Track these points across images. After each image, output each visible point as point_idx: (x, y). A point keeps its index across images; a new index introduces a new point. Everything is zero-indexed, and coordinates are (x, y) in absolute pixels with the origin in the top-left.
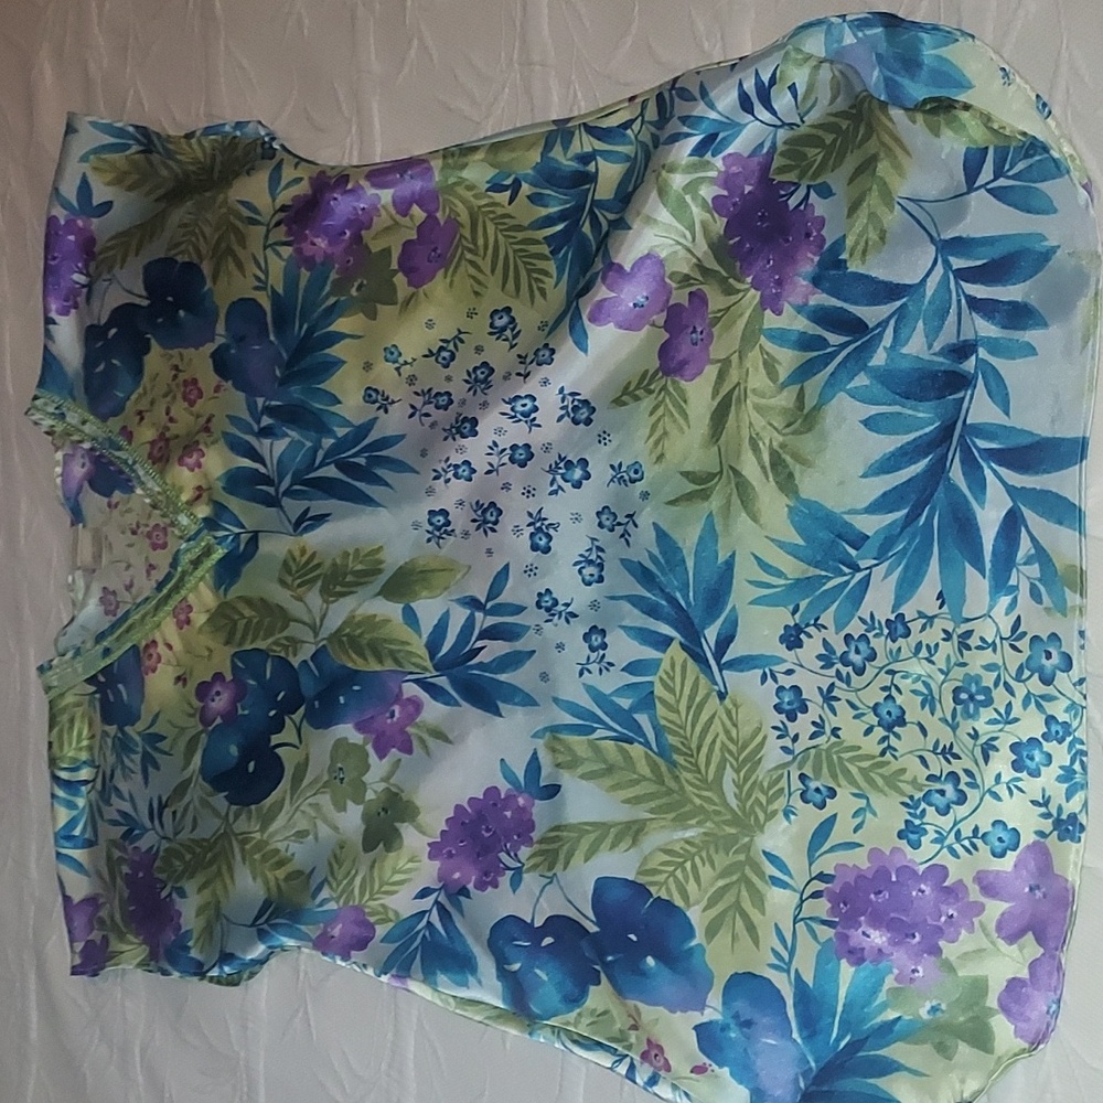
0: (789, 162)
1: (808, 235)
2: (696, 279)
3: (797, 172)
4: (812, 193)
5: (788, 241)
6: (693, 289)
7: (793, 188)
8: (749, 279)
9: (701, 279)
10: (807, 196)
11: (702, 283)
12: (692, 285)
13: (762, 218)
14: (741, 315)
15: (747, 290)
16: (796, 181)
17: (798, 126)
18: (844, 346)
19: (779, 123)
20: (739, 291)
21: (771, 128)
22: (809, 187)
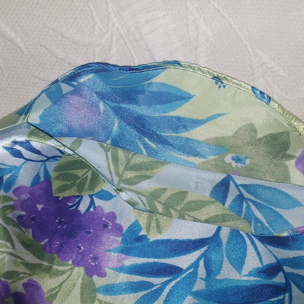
0: (64, 183)
1: (106, 226)
2: (25, 273)
3: (75, 188)
4: (95, 199)
5: (90, 233)
6: (25, 280)
7: (77, 200)
8: (70, 262)
9: (29, 272)
10: (92, 203)
11: (30, 275)
12: (22, 278)
13: (60, 223)
14: (74, 286)
15: (72, 269)
16: (77, 194)
17: (60, 157)
18: (165, 284)
19: (45, 158)
20: (64, 272)
21: (41, 163)
22: (91, 196)
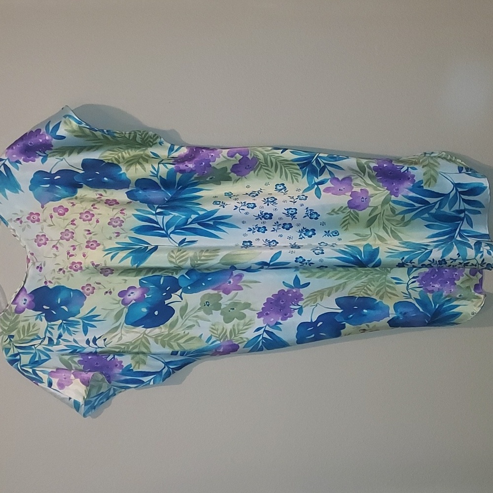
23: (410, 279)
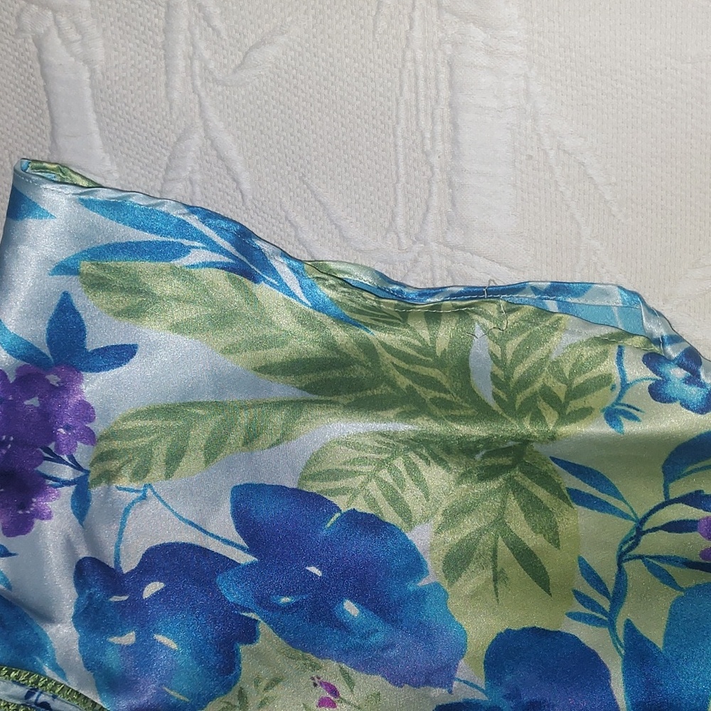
23: (668, 502)
